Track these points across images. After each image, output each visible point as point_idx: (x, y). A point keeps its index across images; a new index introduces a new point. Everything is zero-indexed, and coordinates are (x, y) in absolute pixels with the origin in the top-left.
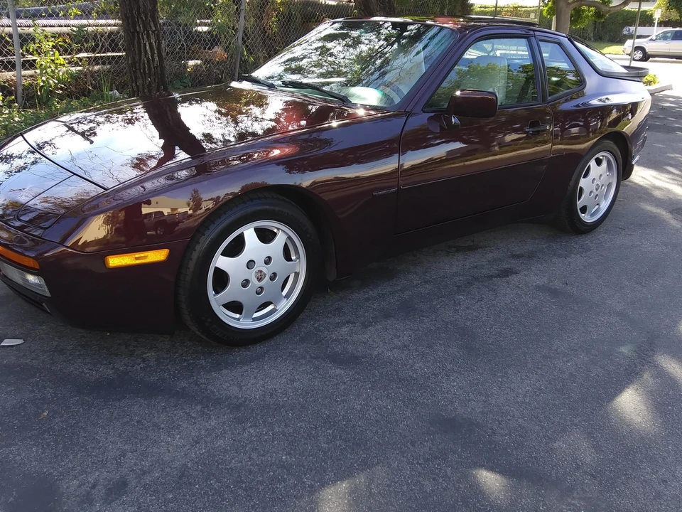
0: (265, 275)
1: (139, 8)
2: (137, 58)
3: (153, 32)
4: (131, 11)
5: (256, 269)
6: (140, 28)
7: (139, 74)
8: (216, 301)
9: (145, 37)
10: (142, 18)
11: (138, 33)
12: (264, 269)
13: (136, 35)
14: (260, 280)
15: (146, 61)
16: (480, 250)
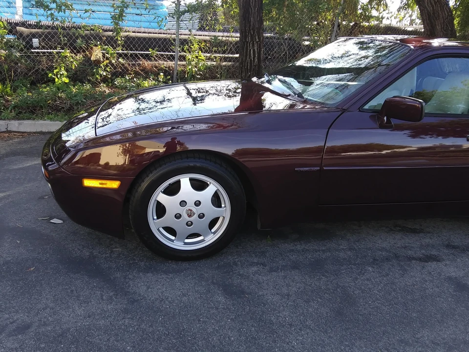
0: (194, 214)
1: (250, 26)
2: (244, 59)
3: (257, 42)
4: (245, 27)
5: (187, 207)
6: (249, 39)
7: (244, 70)
8: (155, 225)
9: (251, 45)
10: (251, 33)
11: (247, 42)
12: (194, 209)
13: (246, 43)
14: (190, 216)
15: (249, 61)
16: (421, 235)
